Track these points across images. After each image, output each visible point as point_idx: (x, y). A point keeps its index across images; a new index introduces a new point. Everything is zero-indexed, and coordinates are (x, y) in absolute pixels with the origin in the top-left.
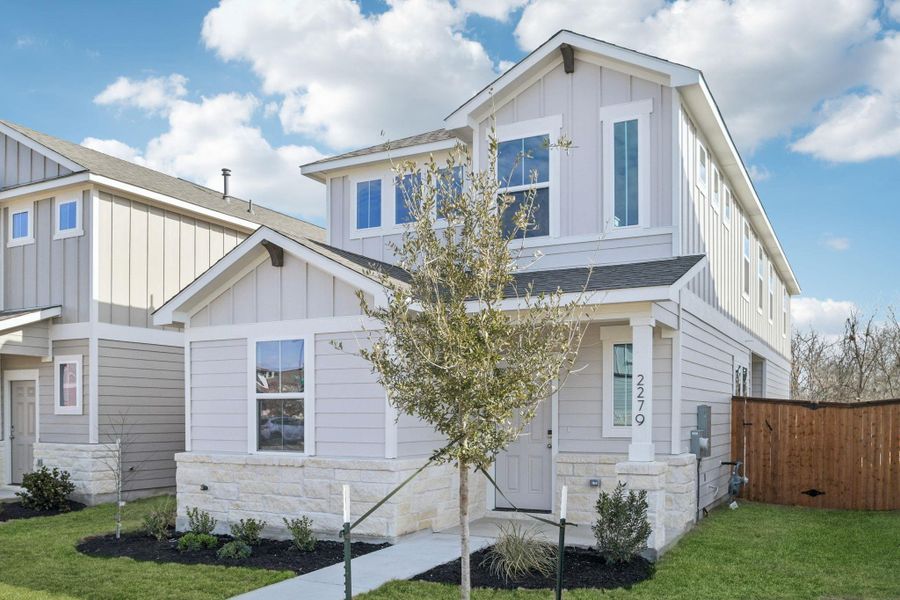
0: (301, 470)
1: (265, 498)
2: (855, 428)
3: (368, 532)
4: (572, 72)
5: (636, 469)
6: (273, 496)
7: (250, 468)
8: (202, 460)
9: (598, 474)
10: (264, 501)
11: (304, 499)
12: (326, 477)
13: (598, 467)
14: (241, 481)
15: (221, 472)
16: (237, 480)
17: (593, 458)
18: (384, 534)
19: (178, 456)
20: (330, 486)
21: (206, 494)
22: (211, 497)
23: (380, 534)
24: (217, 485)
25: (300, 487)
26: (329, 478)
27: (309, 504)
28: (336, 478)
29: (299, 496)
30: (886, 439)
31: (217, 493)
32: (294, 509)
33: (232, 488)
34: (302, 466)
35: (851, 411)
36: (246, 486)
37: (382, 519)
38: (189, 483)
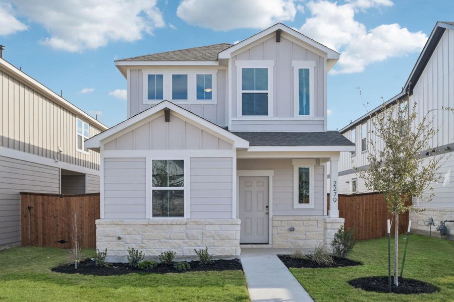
0: (185, 226)
1: (161, 242)
2: (351, 205)
3: (225, 254)
4: (279, 42)
5: (336, 221)
6: (166, 240)
7: (150, 226)
8: (116, 223)
9: (293, 225)
10: (160, 243)
11: (186, 240)
12: (200, 229)
13: (293, 222)
14: (144, 234)
15: (130, 229)
16: (142, 233)
17: (291, 218)
18: (234, 255)
19: (97, 221)
20: (203, 233)
21: (120, 242)
22: (123, 243)
23: (232, 254)
24: (127, 236)
25: (184, 235)
26: (202, 230)
27: (190, 243)
28: (206, 229)
29: (184, 239)
30: (363, 210)
31: (127, 241)
32: (180, 246)
33: (138, 237)
34: (186, 224)
35: (350, 198)
36: (148, 236)
37: (233, 248)
38: (107, 236)
